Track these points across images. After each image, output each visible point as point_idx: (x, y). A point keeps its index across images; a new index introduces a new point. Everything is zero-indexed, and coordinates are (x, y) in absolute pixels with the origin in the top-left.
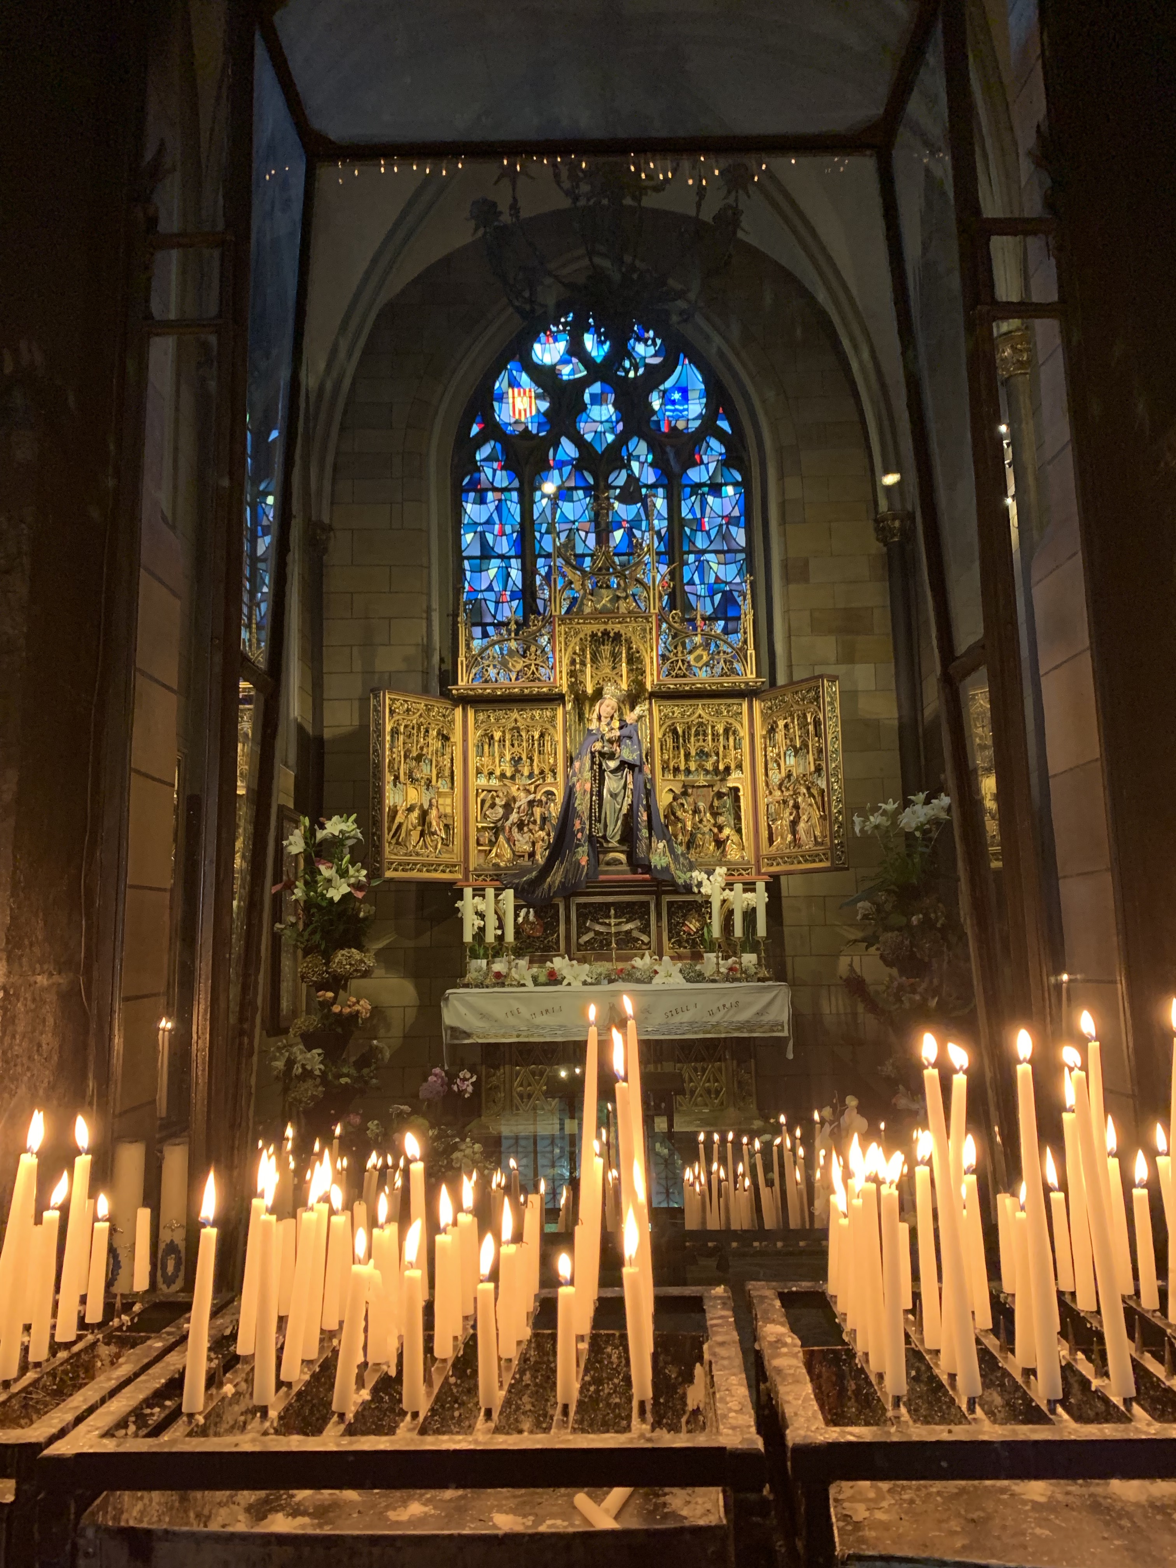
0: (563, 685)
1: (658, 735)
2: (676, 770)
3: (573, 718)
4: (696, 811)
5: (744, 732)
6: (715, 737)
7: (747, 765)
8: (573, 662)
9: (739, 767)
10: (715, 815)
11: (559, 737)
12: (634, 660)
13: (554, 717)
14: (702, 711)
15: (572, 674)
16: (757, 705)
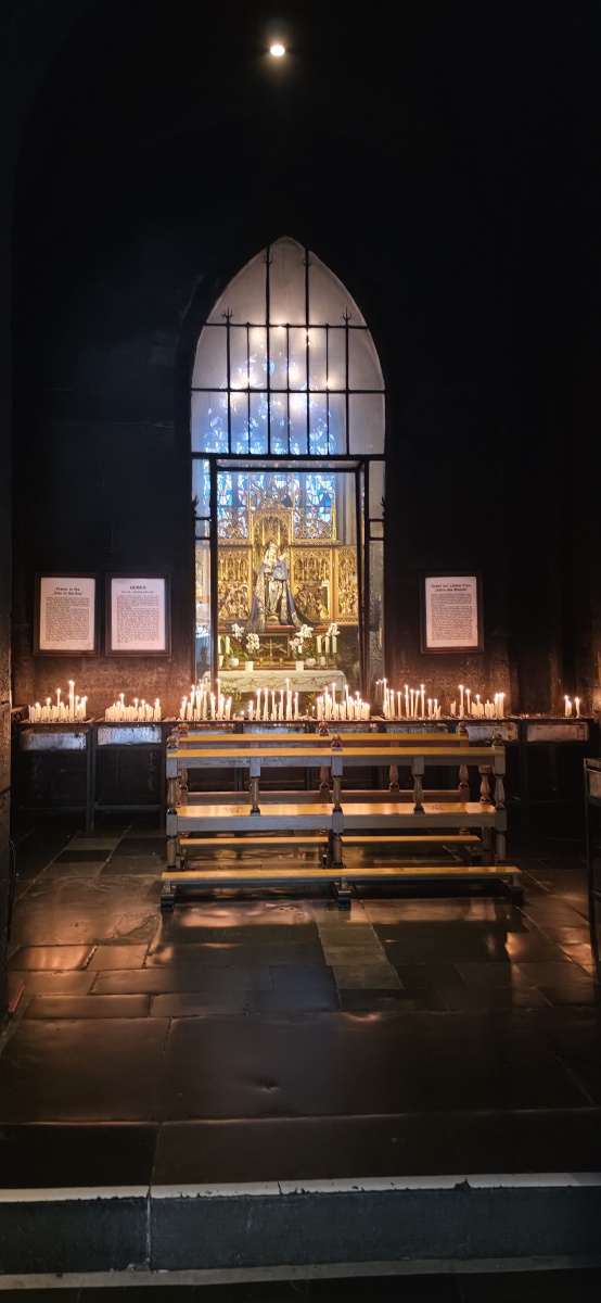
0: (252, 541)
1: (293, 563)
2: (301, 579)
3: (255, 554)
4: (308, 597)
5: (330, 563)
6: (318, 564)
7: (331, 577)
8: (256, 531)
9: (328, 578)
10: (316, 599)
11: (249, 563)
12: (284, 531)
13: (247, 555)
14: (312, 554)
15: (256, 536)
16: (337, 552)
